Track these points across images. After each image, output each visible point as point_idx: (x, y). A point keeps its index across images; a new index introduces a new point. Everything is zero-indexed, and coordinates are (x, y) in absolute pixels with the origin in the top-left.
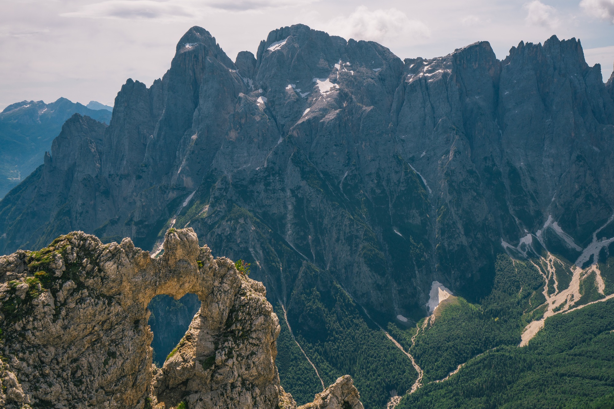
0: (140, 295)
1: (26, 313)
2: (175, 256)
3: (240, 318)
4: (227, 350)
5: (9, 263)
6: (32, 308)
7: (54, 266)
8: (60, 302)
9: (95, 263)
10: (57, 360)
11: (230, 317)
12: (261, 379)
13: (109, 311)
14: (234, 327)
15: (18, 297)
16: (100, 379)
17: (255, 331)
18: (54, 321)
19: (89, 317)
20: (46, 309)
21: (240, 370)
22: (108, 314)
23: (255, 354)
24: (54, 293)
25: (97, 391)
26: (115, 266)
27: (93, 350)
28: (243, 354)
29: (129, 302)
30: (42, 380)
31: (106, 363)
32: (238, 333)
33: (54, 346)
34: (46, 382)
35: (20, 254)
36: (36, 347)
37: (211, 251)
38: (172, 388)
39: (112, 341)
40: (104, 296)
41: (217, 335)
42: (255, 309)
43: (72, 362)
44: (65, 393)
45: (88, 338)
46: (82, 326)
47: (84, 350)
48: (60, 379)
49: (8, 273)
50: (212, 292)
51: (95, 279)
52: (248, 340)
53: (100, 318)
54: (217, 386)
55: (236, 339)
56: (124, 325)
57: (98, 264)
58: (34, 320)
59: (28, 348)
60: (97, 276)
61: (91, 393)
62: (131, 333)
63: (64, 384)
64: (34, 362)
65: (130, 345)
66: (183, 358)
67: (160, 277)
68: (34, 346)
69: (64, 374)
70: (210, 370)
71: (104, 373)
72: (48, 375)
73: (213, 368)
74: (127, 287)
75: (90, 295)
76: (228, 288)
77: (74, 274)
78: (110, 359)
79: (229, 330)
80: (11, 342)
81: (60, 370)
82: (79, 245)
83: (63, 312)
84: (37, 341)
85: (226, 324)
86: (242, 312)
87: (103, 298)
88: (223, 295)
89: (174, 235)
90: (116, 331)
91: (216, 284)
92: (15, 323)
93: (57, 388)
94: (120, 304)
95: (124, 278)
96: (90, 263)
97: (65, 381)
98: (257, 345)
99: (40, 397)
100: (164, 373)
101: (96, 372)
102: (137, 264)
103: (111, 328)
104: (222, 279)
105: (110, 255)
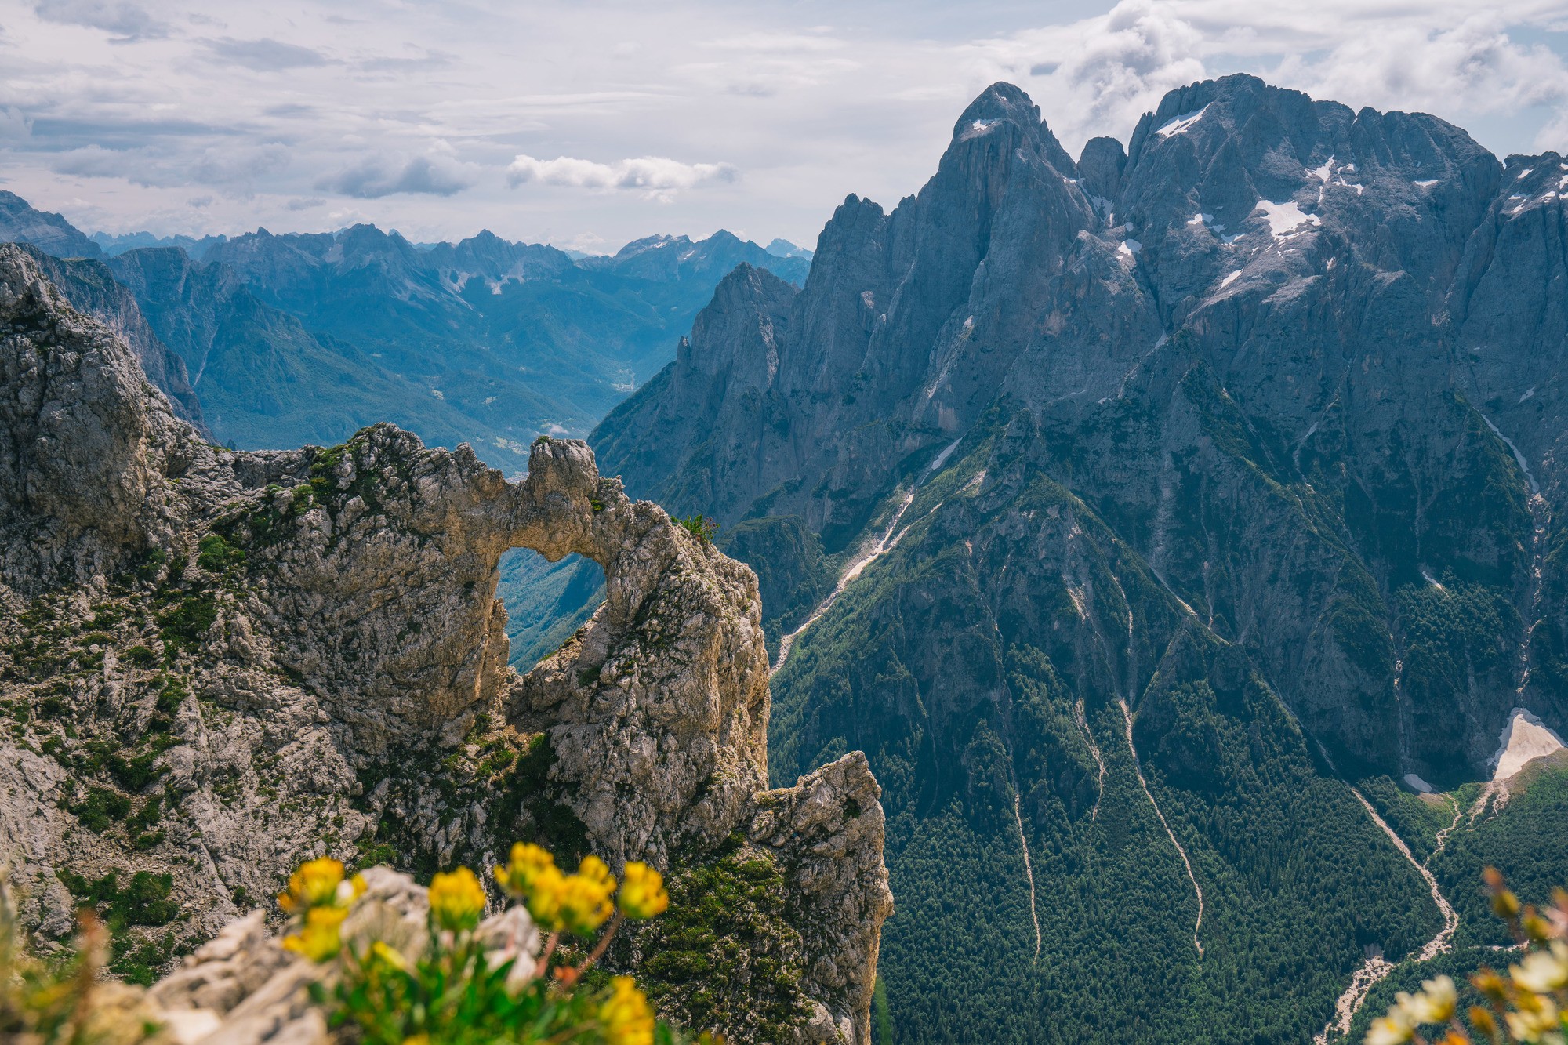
0: (479, 542)
1: (285, 536)
2: (543, 483)
3: (660, 611)
4: (623, 661)
5: (290, 462)
6: (295, 529)
7: (338, 471)
8: (340, 528)
9: (405, 475)
10: (322, 615)
11: (643, 606)
12: (683, 723)
13: (419, 556)
14: (646, 625)
15: (275, 510)
16: (387, 657)
17: (684, 637)
18: (325, 556)
19: (382, 559)
20: (315, 534)
21: (644, 700)
22: (418, 562)
23: (676, 677)
24: (333, 513)
25: (378, 676)
26: (436, 485)
27: (385, 613)
28: (655, 674)
29: (459, 550)
30: (293, 638)
31: (401, 637)
32: (653, 636)
33: (322, 594)
34: (299, 643)
35: (308, 451)
36: (293, 589)
37: (623, 486)
38: (537, 711)
39: (419, 605)
40: (414, 532)
41: (618, 635)
42: (691, 601)
43: (347, 624)
44: (325, 666)
45: (378, 592)
46: (370, 571)
47: (369, 610)
48: (322, 644)
49: (284, 477)
50: (617, 559)
51: (402, 501)
52: (667, 650)
53: (401, 564)
54: (598, 717)
55: (645, 645)
56: (443, 583)
57: (409, 479)
58: (294, 549)
59: (280, 587)
60: (405, 497)
61: (367, 676)
62: (454, 600)
63: (327, 652)
64: (286, 610)
65: (447, 617)
66: (560, 665)
67: (516, 517)
68: (289, 587)
69: (331, 638)
70: (590, 688)
71: (395, 651)
72: (304, 634)
73: (595, 685)
74: (455, 524)
75: (388, 526)
76: (649, 556)
77: (368, 489)
78: (409, 632)
79: (638, 629)
80: (256, 574)
81: (325, 632)
82: (383, 443)
83: (343, 545)
84: (296, 582)
85: (635, 619)
86: (667, 603)
87: (413, 534)
88: (635, 566)
89: (543, 448)
90: (428, 591)
91: (627, 544)
92: (266, 547)
93: (313, 654)
94: (441, 550)
95: (450, 508)
96: (396, 475)
97: (330, 649)
98: (683, 663)
99: (285, 661)
100: (525, 683)
101: (383, 646)
102: (479, 489)
103: (421, 585)
104: (641, 540)
105: (430, 466)
